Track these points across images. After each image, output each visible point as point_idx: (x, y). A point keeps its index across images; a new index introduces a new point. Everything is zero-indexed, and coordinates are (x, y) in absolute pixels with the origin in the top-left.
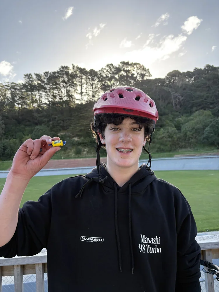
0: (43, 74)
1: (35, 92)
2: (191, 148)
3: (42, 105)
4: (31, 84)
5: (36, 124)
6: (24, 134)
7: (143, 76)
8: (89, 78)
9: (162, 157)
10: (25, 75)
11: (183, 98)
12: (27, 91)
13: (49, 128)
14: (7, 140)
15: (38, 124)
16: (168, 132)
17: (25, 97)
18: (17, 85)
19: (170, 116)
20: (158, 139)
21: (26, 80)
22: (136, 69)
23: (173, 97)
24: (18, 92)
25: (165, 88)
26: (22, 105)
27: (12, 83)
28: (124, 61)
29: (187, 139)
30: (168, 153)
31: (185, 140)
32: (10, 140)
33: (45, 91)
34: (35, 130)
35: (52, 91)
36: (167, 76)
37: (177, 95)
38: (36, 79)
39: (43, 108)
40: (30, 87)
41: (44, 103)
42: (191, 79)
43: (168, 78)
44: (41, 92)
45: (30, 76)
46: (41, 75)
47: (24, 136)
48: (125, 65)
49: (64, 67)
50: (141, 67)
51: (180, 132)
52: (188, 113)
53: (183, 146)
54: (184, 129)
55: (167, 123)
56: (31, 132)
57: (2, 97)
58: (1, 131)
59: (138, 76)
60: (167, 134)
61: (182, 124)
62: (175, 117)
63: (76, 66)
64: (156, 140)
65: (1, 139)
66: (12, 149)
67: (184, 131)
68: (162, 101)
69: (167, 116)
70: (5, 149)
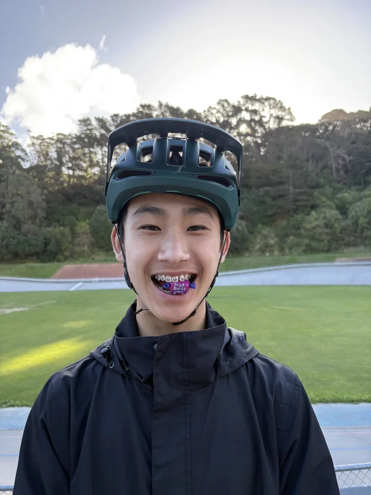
0: (109, 119)
1: (96, 149)
2: (365, 246)
4: (90, 135)
5: (97, 203)
6: (77, 219)
7: (280, 119)
10: (79, 121)
11: (351, 158)
14: (50, 229)
15: (100, 203)
16: (324, 218)
17: (80, 156)
18: (66, 137)
19: (328, 190)
20: (306, 230)
21: (81, 129)
22: (268, 107)
23: (332, 157)
24: (67, 148)
25: (319, 141)
26: (74, 170)
27: (59, 134)
29: (358, 230)
30: (324, 255)
31: (355, 231)
32: (55, 227)
34: (96, 212)
36: (322, 119)
37: (341, 152)
38: (98, 127)
40: (88, 141)
42: (365, 124)
43: (323, 124)
44: (105, 148)
45: (88, 122)
46: (106, 120)
47: (77, 222)
48: (249, 101)
49: (145, 105)
50: (277, 104)
51: (347, 218)
52: (360, 184)
53: (352, 243)
54: (354, 213)
55: (324, 202)
56: (89, 215)
57: (42, 158)
58: (41, 214)
59: (272, 119)
60: (323, 221)
61: (350, 203)
62: (336, 191)
63: (164, 103)
64: (302, 231)
65: (40, 226)
66: (58, 243)
67: (353, 216)
68: (313, 163)
69: (322, 190)
70: (46, 244)
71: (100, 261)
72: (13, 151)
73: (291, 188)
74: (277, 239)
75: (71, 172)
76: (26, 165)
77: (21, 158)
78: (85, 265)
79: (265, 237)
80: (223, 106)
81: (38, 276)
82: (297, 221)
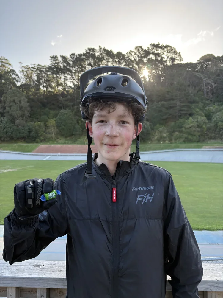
0: (69, 57)
1: (61, 75)
2: (221, 139)
3: (67, 88)
4: (57, 66)
5: (61, 108)
6: (49, 118)
7: (173, 59)
8: (116, 62)
9: (189, 148)
10: (51, 57)
11: (216, 85)
13: (74, 112)
14: (32, 123)
15: (63, 108)
16: (197, 122)
17: (51, 79)
18: (43, 67)
19: (201, 105)
20: (185, 128)
21: (51, 62)
22: (166, 52)
23: (204, 84)
24: (43, 75)
25: (197, 74)
26: (47, 88)
27: (39, 65)
28: (154, 43)
29: (217, 130)
30: (195, 144)
31: (215, 131)
32: (35, 123)
33: (71, 74)
34: (60, 114)
35: (77, 74)
36: (200, 60)
37: (210, 81)
38: (62, 61)
39: (68, 92)
40: (56, 70)
41: (69, 87)
43: (200, 63)
44: (66, 75)
45: (56, 58)
46: (67, 57)
48: (155, 48)
49: (91, 49)
50: (172, 50)
51: (211, 122)
52: (221, 102)
53: (213, 137)
54: (215, 119)
55: (197, 112)
56: (56, 116)
57: (28, 79)
58: (27, 114)
59: (168, 59)
60: (196, 123)
61: (214, 113)
62: (205, 105)
63: (103, 48)
64: (183, 129)
66: (37, 132)
67: (215, 121)
68: (192, 88)
69: (197, 104)
70: (30, 132)
71: (62, 143)
72: (11, 75)
73: (178, 102)
74: (167, 134)
76: (18, 84)
77: (16, 80)
78: (52, 146)
79: (161, 132)
80: (139, 50)
81: (24, 151)
82: (181, 123)
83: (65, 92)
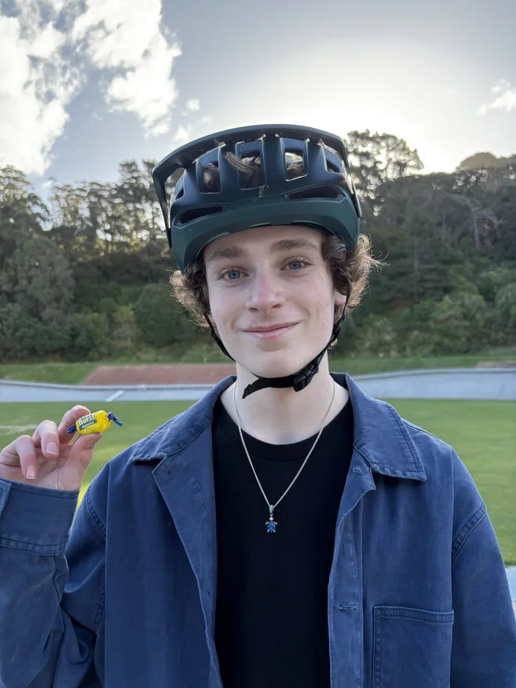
1: (144, 205)
3: (158, 234)
4: (136, 186)
5: (145, 280)
6: (117, 302)
7: (401, 166)
10: (121, 165)
11: (501, 221)
12: (125, 202)
14: (79, 316)
15: (150, 280)
16: (462, 306)
17: (122, 215)
18: (103, 188)
19: (468, 266)
20: (436, 321)
21: (123, 177)
22: (385, 149)
23: (475, 221)
24: (104, 204)
25: (455, 197)
26: (113, 234)
27: (93, 183)
28: (356, 130)
29: (510, 324)
30: (461, 358)
31: (506, 326)
32: (86, 313)
34: (144, 293)
36: (461, 166)
37: (488, 213)
38: (147, 174)
40: (133, 193)
43: (461, 173)
44: (156, 205)
45: (134, 168)
47: (117, 307)
48: (358, 140)
50: (398, 145)
51: (494, 306)
52: (513, 259)
53: (501, 342)
54: (503, 299)
55: (461, 283)
56: (134, 298)
57: (69, 216)
58: (68, 295)
59: (391, 166)
60: (461, 310)
61: (499, 285)
62: (479, 268)
64: (432, 324)
65: (66, 312)
66: (90, 337)
67: (503, 304)
68: (447, 228)
69: (461, 266)
70: (74, 336)
71: (149, 362)
72: (29, 207)
73: (416, 263)
74: (394, 335)
75: (109, 237)
76: (47, 227)
77: (41, 217)
78: (127, 367)
79: (379, 331)
81: (61, 381)
82: (424, 309)
83: (155, 244)
